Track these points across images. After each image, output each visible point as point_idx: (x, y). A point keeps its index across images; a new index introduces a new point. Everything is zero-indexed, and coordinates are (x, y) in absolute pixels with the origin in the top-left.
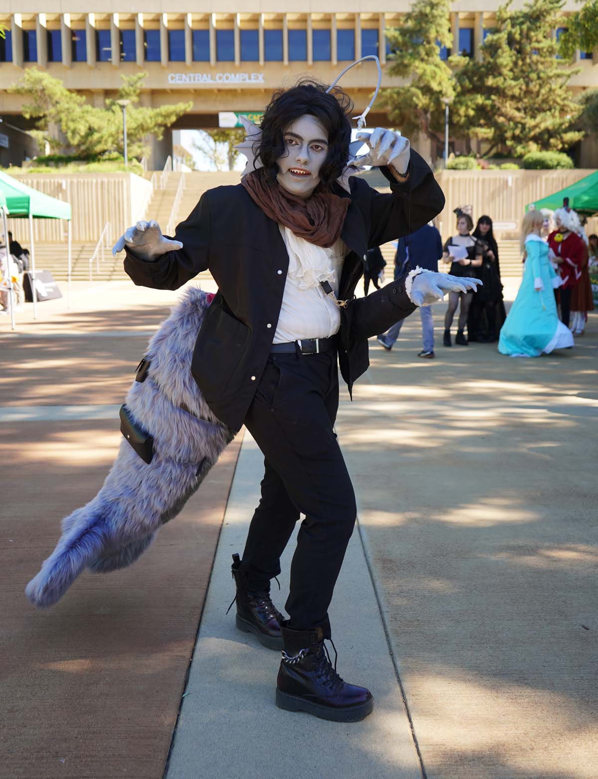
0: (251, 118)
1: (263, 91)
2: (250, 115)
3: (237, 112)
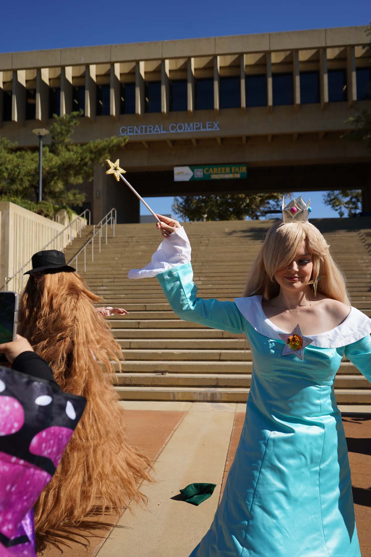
0: (207, 171)
1: (219, 141)
2: (206, 169)
3: (192, 166)
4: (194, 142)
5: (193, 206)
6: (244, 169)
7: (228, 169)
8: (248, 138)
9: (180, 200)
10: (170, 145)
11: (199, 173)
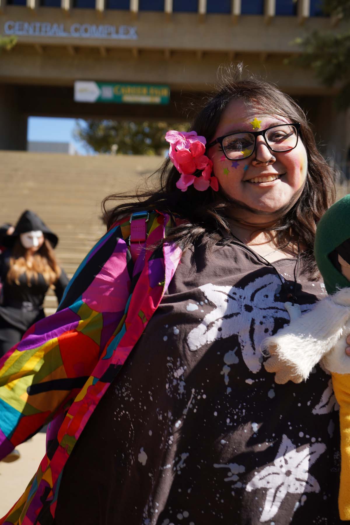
0: (119, 90)
1: (135, 53)
2: (117, 87)
3: (100, 83)
4: (103, 53)
5: (100, 133)
6: (165, 92)
7: (145, 90)
8: (173, 52)
9: (83, 124)
10: (71, 52)
11: (108, 93)
